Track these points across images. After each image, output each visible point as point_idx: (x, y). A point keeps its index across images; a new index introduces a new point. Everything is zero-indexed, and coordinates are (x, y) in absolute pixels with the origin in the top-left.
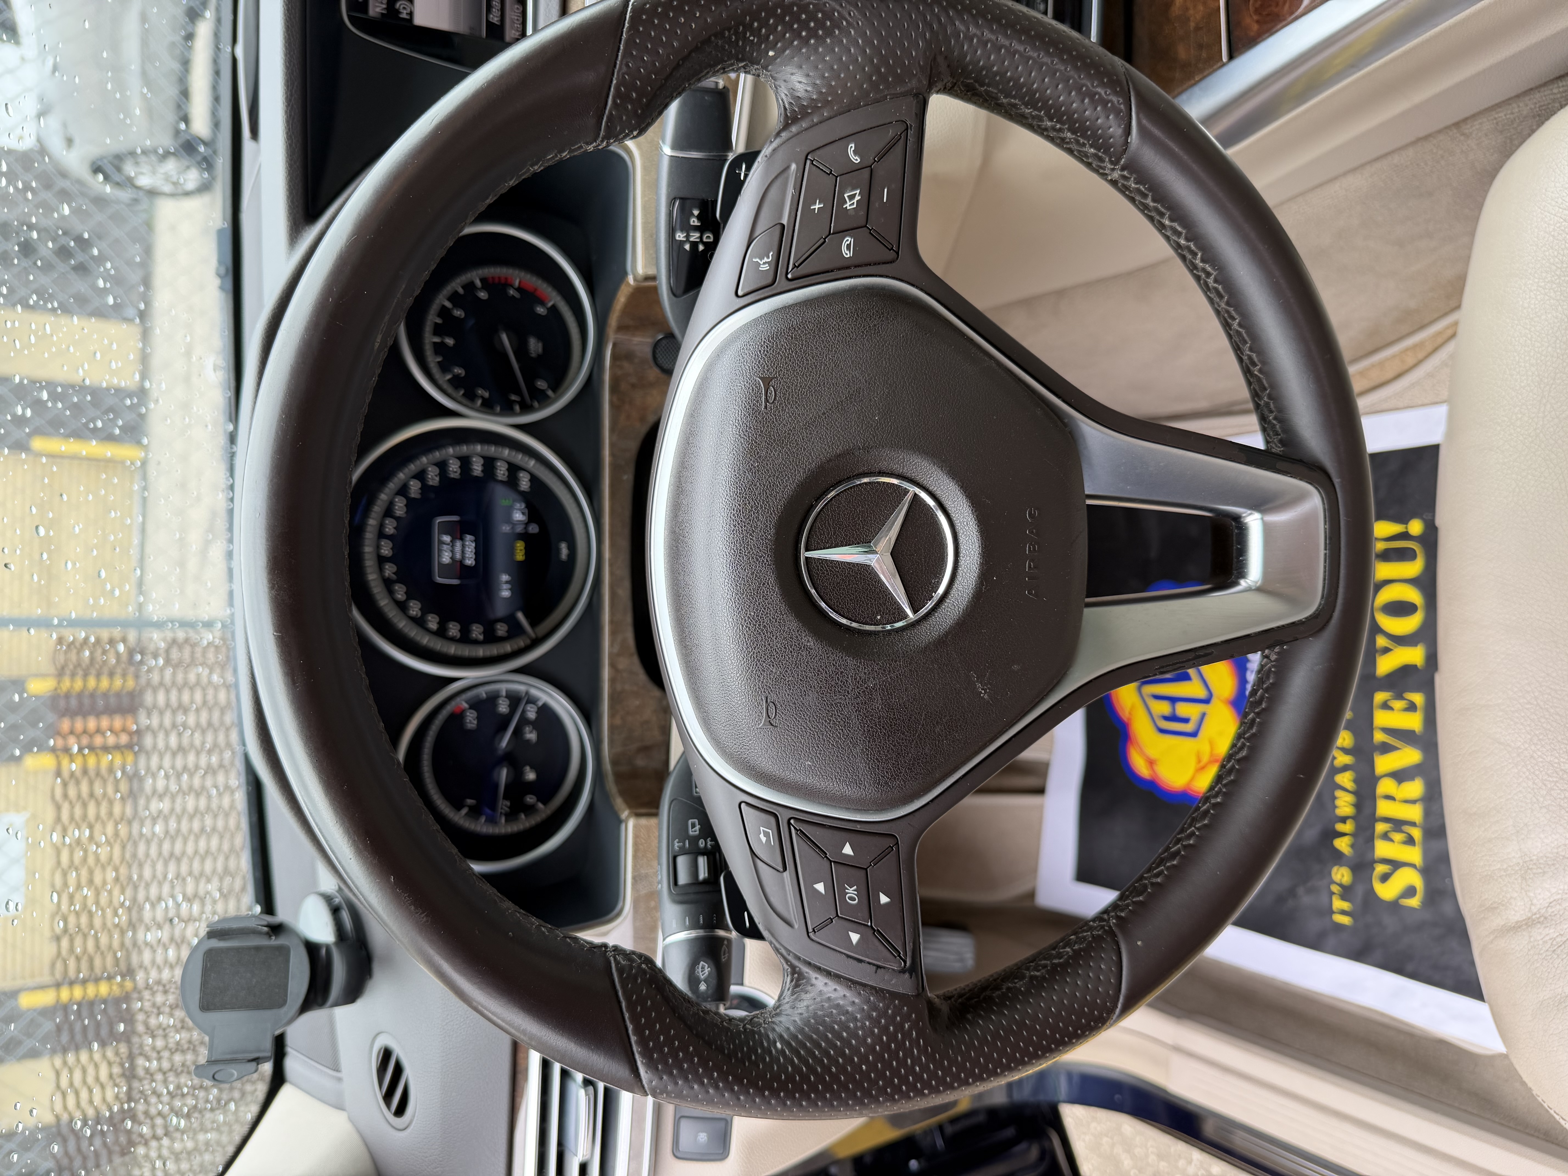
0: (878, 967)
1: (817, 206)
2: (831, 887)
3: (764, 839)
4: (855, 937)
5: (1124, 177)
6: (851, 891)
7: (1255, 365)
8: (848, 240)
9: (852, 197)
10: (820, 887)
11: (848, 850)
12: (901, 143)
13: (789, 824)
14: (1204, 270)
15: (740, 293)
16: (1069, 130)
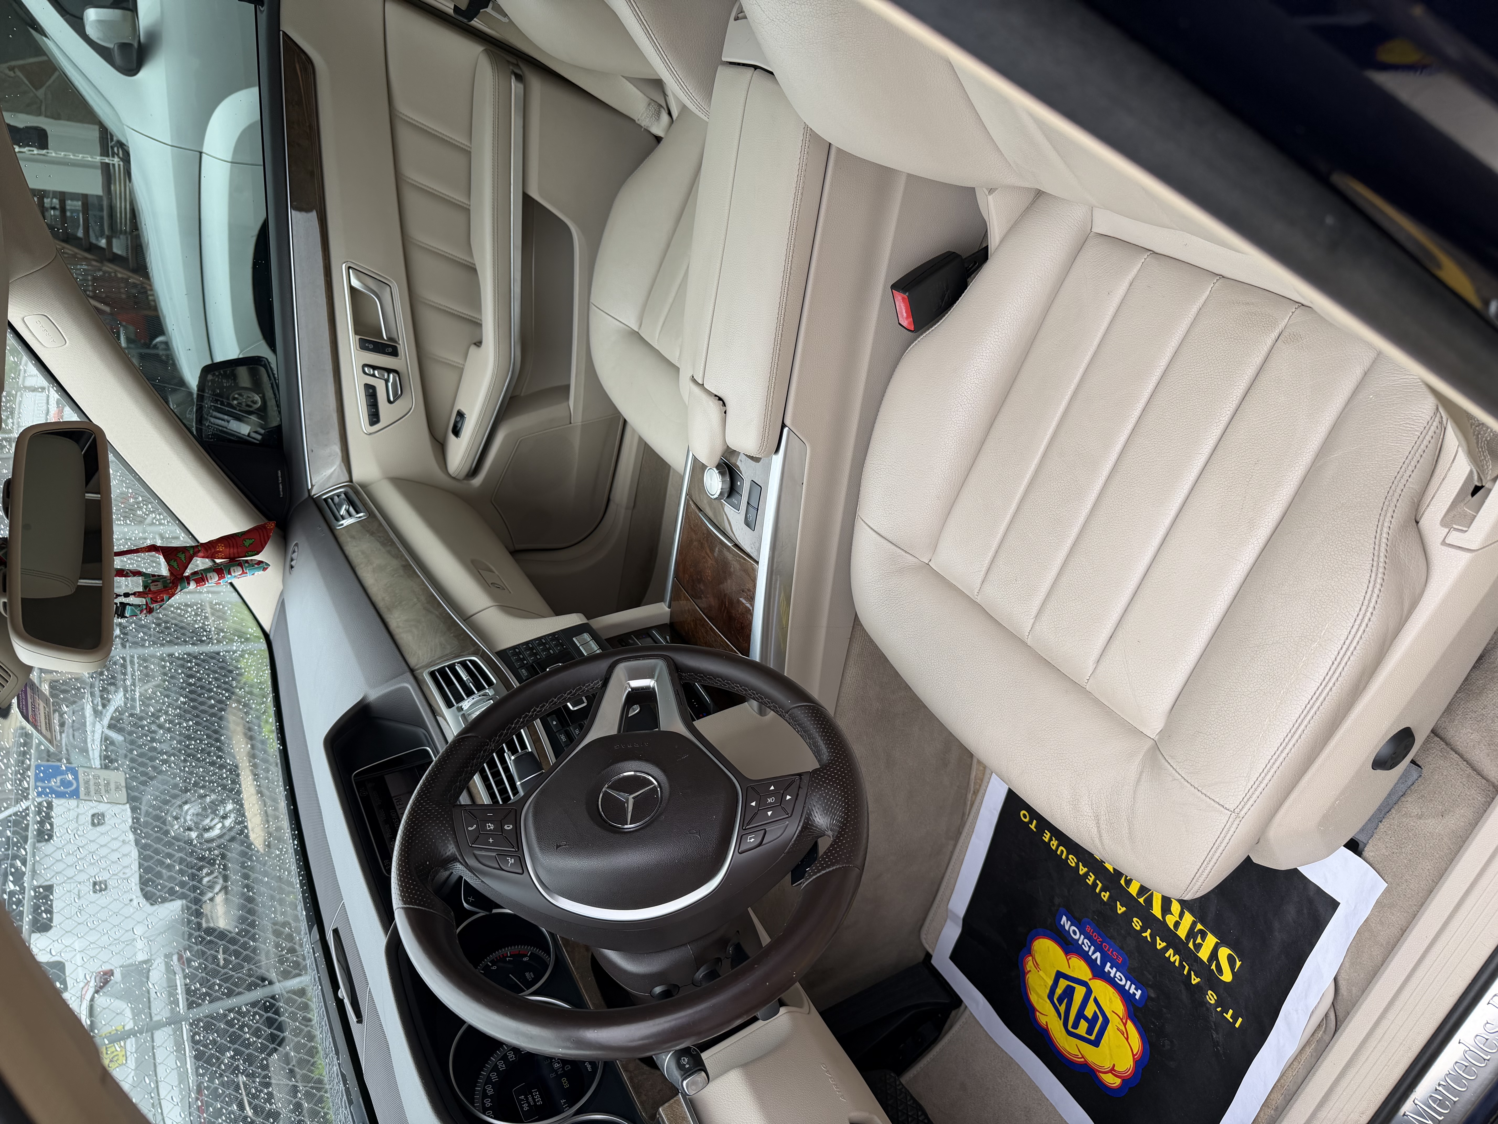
0: (799, 787)
1: (491, 840)
2: (769, 809)
3: (753, 840)
4: (788, 797)
5: (494, 742)
6: (770, 800)
7: (571, 692)
8: (506, 827)
9: (489, 827)
10: (769, 813)
11: (753, 804)
12: (471, 811)
13: (745, 829)
14: (533, 712)
15: (521, 871)
16: (473, 760)
